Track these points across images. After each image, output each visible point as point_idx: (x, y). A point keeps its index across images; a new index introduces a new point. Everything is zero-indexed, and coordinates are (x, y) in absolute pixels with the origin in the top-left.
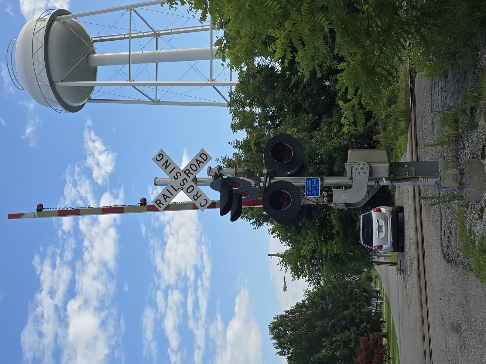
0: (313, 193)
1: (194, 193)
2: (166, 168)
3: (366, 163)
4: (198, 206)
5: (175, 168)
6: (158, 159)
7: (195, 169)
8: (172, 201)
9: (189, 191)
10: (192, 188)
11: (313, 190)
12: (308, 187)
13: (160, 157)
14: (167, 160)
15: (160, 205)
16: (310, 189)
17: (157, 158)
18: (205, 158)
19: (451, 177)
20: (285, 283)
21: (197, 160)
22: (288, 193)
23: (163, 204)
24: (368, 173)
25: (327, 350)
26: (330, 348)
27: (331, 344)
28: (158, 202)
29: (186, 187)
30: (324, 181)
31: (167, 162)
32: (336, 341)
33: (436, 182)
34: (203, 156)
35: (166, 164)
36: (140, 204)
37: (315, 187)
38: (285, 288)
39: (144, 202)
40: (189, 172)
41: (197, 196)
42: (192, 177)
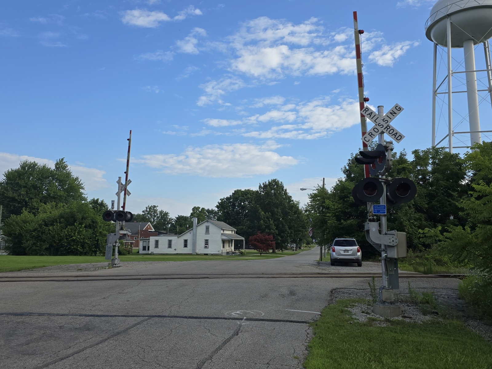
0: (375, 209)
1: (374, 133)
2: (391, 113)
3: (397, 244)
4: (365, 136)
5: (391, 119)
6: (397, 108)
7: (390, 132)
8: (367, 118)
9: (375, 129)
10: (377, 131)
11: (377, 209)
12: (379, 207)
13: (399, 108)
14: (396, 114)
15: (365, 111)
16: (378, 208)
17: (397, 106)
18: (398, 139)
19: (389, 296)
20: (305, 189)
21: (397, 133)
22: (375, 194)
23: (365, 113)
24: (390, 244)
25: (264, 215)
26: (265, 217)
27: (267, 218)
28: (367, 110)
29: (378, 127)
30: (384, 217)
31: (395, 113)
32: (269, 221)
33: (385, 286)
34: (400, 137)
35: (393, 112)
36: (364, 97)
37: (379, 211)
38: (302, 189)
39: (366, 100)
40: (388, 129)
41: (371, 135)
42: (385, 131)
